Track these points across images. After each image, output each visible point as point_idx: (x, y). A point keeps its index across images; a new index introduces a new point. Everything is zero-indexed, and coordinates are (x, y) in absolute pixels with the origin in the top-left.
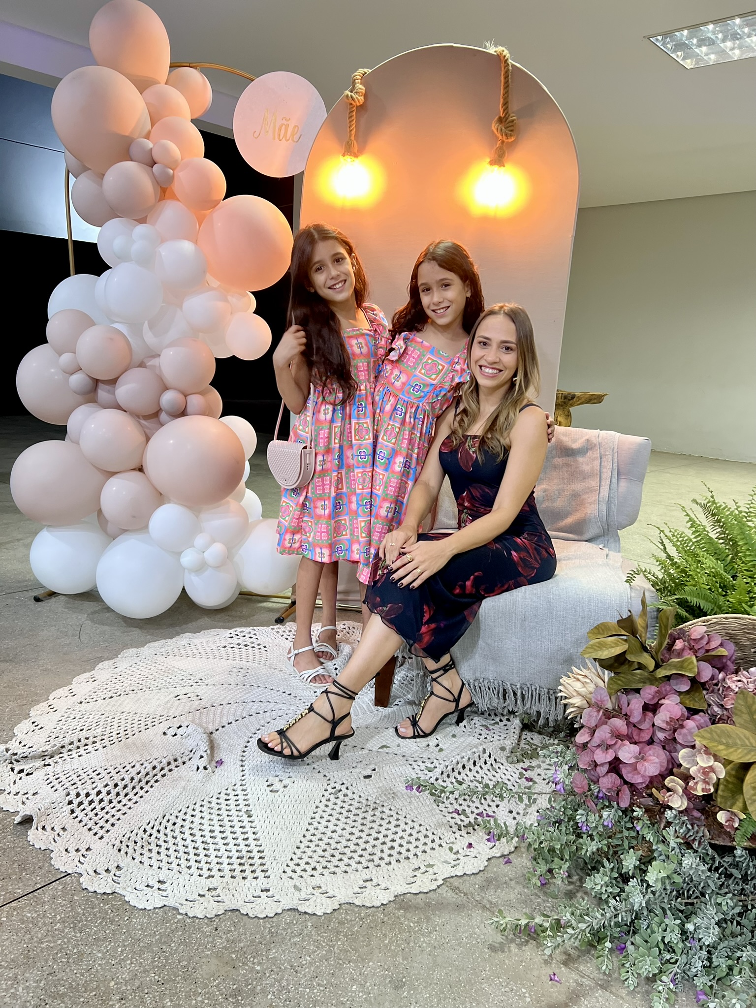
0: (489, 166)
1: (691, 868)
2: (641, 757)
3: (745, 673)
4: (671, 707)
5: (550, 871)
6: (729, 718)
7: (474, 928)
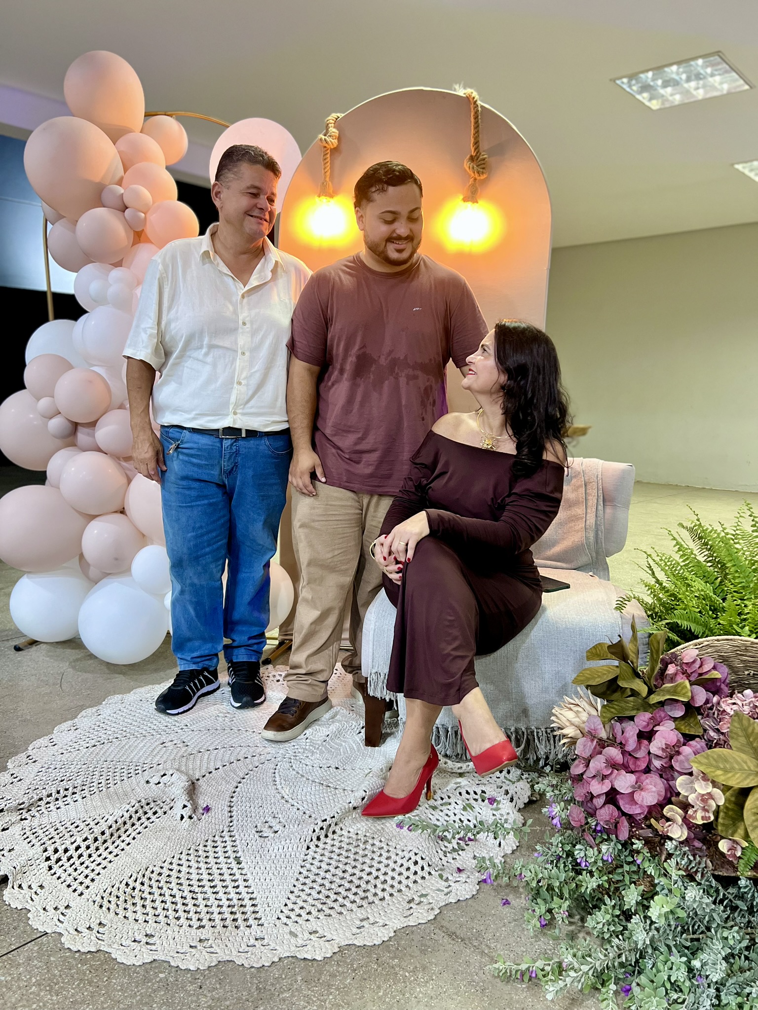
0: (462, 202)
1: (695, 901)
2: (639, 786)
3: (740, 695)
4: (667, 733)
5: (550, 911)
6: (725, 742)
7: (473, 976)
